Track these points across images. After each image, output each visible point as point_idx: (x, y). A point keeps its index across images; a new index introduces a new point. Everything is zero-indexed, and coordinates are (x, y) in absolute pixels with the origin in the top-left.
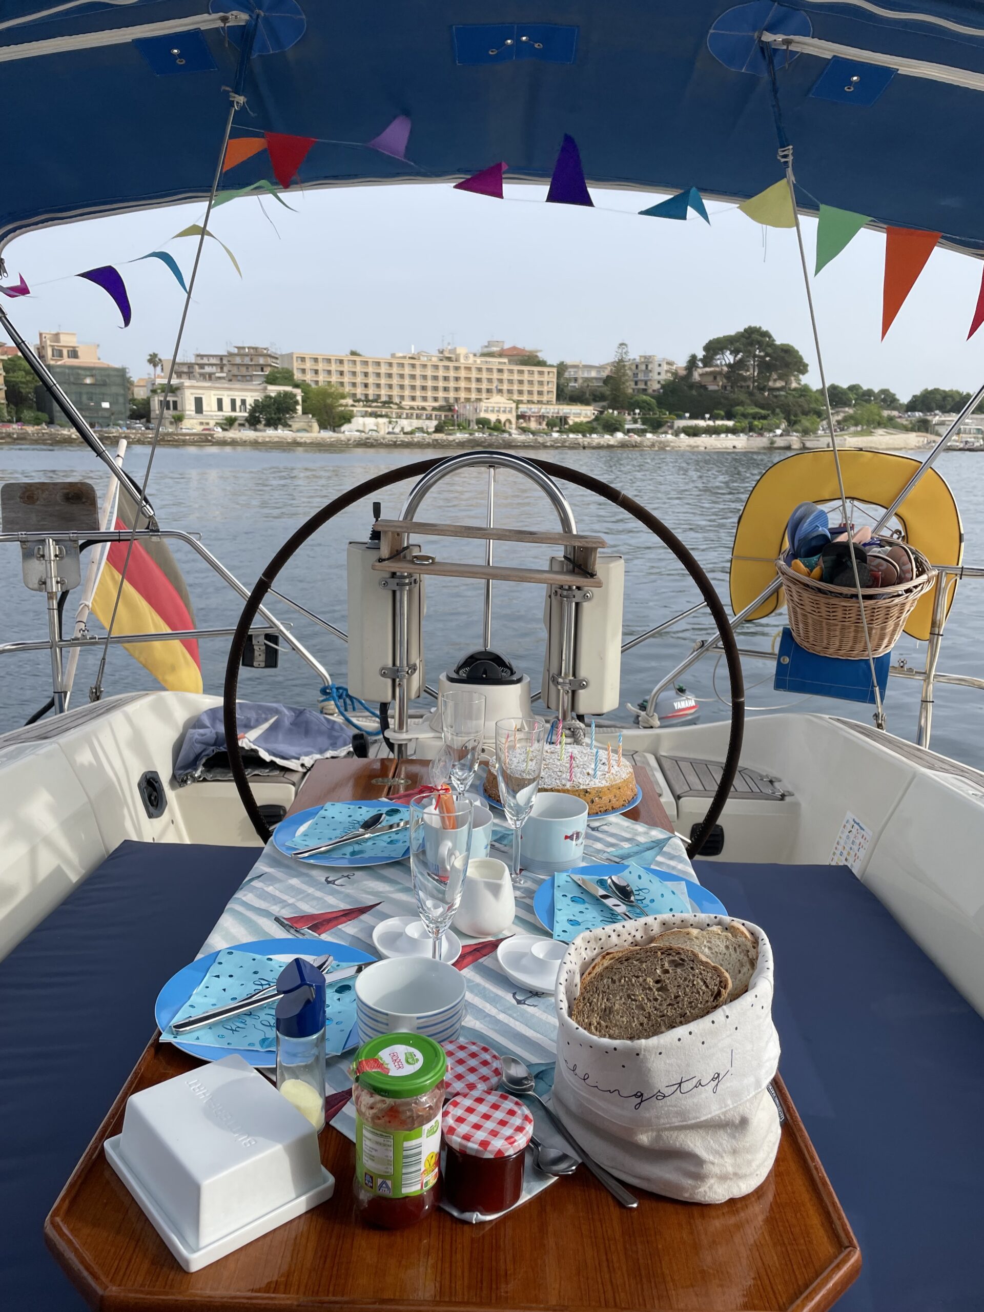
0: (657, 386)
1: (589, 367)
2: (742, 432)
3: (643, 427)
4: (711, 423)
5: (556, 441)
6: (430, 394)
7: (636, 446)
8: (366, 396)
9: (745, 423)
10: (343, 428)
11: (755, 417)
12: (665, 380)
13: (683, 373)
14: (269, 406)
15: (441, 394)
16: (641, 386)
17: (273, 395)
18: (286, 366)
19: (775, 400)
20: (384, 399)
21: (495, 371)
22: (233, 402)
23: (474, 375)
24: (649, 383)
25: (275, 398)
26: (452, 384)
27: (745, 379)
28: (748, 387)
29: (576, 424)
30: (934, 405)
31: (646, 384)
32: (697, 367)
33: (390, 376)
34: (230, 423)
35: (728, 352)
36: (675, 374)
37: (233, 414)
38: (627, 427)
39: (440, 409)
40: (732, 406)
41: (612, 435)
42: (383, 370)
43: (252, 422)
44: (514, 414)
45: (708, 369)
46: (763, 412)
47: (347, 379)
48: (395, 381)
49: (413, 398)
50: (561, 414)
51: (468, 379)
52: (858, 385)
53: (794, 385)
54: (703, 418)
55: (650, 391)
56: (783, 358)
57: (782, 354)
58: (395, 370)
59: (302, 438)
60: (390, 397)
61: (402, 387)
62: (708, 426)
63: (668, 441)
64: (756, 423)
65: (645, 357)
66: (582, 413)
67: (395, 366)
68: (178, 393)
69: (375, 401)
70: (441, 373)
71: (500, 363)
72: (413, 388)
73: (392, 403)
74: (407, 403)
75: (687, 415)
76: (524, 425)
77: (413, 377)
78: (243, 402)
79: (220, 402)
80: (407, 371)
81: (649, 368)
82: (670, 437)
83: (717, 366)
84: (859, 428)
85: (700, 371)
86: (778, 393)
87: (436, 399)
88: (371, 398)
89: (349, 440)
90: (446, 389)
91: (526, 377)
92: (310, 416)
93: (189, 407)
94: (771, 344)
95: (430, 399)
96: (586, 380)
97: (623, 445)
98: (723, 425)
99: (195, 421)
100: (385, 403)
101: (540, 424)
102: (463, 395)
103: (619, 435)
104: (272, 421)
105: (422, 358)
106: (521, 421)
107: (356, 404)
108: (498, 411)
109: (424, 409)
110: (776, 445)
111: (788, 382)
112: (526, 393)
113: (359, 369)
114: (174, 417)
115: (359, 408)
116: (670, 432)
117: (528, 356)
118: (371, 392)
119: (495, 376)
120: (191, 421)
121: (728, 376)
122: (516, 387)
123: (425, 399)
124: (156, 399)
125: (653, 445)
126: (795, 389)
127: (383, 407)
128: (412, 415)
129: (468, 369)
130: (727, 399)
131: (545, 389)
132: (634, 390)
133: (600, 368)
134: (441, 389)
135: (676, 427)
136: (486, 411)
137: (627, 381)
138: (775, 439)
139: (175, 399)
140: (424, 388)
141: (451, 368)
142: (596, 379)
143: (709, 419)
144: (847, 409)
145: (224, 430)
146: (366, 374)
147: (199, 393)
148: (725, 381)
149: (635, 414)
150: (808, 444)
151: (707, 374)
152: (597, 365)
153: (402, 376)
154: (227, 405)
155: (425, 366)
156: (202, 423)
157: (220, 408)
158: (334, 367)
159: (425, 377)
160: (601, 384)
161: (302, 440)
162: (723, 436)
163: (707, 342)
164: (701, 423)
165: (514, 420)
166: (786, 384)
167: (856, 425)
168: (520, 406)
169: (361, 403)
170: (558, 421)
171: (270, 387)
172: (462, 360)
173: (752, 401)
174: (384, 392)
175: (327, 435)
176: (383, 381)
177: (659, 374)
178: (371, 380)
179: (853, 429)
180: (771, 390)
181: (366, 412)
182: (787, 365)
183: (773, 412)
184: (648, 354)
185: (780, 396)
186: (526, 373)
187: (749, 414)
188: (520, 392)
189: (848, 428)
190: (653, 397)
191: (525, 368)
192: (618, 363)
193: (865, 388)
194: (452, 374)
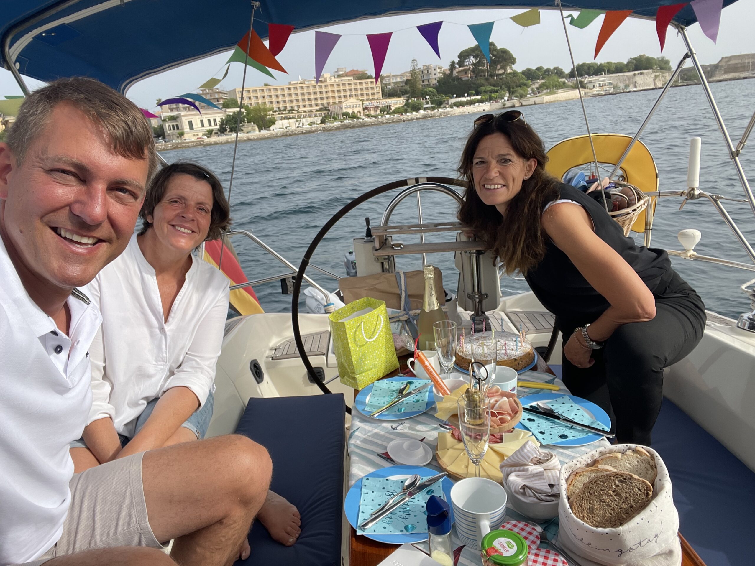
0: (435, 82)
1: (396, 76)
2: (486, 101)
3: (432, 106)
4: (468, 98)
5: (388, 119)
6: (313, 102)
7: (432, 117)
8: (279, 108)
9: (487, 96)
10: (272, 128)
11: (491, 92)
12: (439, 78)
13: (448, 72)
14: (230, 121)
15: (319, 102)
16: (426, 83)
17: (231, 114)
18: (232, 97)
19: (501, 81)
20: (289, 108)
21: (347, 85)
22: (209, 121)
23: (336, 88)
24: (430, 81)
25: (232, 116)
26: (324, 95)
27: (483, 71)
28: (484, 76)
29: (396, 108)
30: (584, 72)
31: (428, 81)
32: (455, 68)
33: (290, 95)
34: (210, 133)
35: (472, 57)
36: (444, 74)
37: (211, 128)
38: (425, 106)
39: (320, 110)
40: (478, 87)
41: (418, 112)
42: (286, 92)
43: (222, 131)
44: (362, 108)
45: (461, 68)
46: (496, 88)
47: (267, 100)
48: (294, 98)
49: (305, 106)
50: (386, 105)
51: (333, 91)
52: (541, 67)
53: (509, 71)
54: (464, 96)
55: (431, 85)
56: (503, 56)
57: (502, 54)
58: (292, 92)
59: (252, 136)
60: (292, 107)
61: (297, 101)
62: (467, 100)
63: (448, 112)
64: (493, 95)
65: (426, 66)
66: (398, 102)
67: (292, 89)
68: (178, 119)
69: (285, 110)
70: (318, 90)
71: (349, 80)
72: (304, 100)
73: (294, 110)
74: (302, 109)
75: (455, 96)
76: (368, 113)
77: (303, 94)
78: (215, 120)
79: (202, 122)
80: (299, 91)
81: (429, 72)
82: (449, 109)
83: (467, 65)
84: (549, 91)
85: (457, 70)
86: (501, 77)
87: (317, 105)
88: (282, 109)
89: (277, 134)
90: (322, 99)
91: (364, 86)
92: (252, 123)
93: (186, 127)
94: (495, 49)
95: (314, 105)
96: (396, 83)
97: (425, 117)
98: (475, 99)
99: (190, 134)
100: (290, 111)
101: (376, 111)
102: (331, 101)
103: (422, 112)
104: (233, 129)
105: (306, 83)
106: (366, 111)
107: (274, 113)
108: (353, 107)
109: (311, 111)
110: (506, 106)
111: (506, 70)
112: (365, 95)
113: (273, 93)
114: (178, 134)
115: (277, 116)
116: (447, 106)
117: (362, 74)
118: (281, 105)
119: (347, 87)
120: (188, 135)
121: (473, 71)
122: (359, 92)
123: (311, 106)
124: (167, 125)
125: (441, 115)
126: (510, 73)
127: (289, 113)
128: (306, 115)
129: (332, 85)
130: (474, 84)
131: (375, 91)
132: (422, 86)
133: (401, 76)
134: (319, 99)
135: (450, 103)
136: (346, 108)
137: (418, 81)
138: (505, 102)
139: (177, 123)
140: (309, 100)
141: (323, 86)
142: (401, 82)
143: (467, 96)
144: (538, 81)
145: (208, 137)
146: (277, 96)
147: (190, 118)
148: (472, 73)
149: (426, 99)
150: (524, 103)
151: (462, 71)
152: (399, 74)
153: (297, 94)
154: (206, 123)
155: (308, 87)
156: (194, 135)
157: (203, 125)
158: (259, 94)
159: (309, 93)
160: (404, 85)
161: (252, 138)
162: (477, 104)
163: (459, 52)
164: (463, 99)
165: (362, 112)
166: (505, 71)
167: (547, 88)
168: (364, 102)
169: (277, 113)
170: (386, 108)
171: (228, 110)
172: (328, 81)
173: (488, 83)
174: (288, 105)
175: (264, 132)
176: (287, 99)
177: (435, 74)
178: (280, 99)
179: (545, 91)
180: (498, 75)
181: (282, 117)
182: (505, 60)
183: (501, 88)
184: (427, 64)
185: (503, 78)
186: (364, 83)
187: (488, 90)
188: (362, 95)
189: (542, 91)
190: (434, 88)
191: (363, 81)
192: (412, 71)
193: (545, 68)
194: (324, 89)
